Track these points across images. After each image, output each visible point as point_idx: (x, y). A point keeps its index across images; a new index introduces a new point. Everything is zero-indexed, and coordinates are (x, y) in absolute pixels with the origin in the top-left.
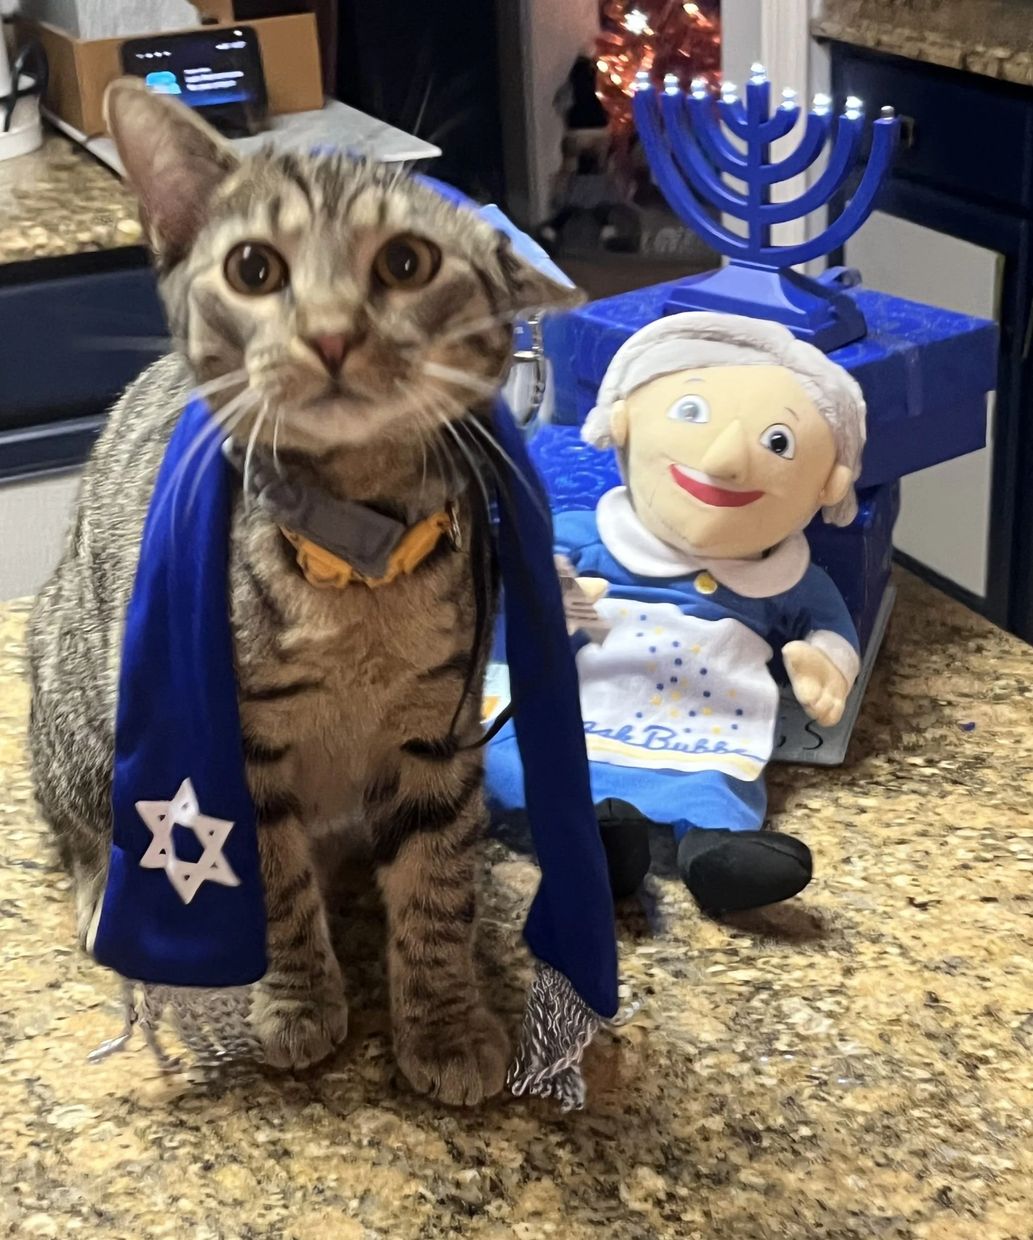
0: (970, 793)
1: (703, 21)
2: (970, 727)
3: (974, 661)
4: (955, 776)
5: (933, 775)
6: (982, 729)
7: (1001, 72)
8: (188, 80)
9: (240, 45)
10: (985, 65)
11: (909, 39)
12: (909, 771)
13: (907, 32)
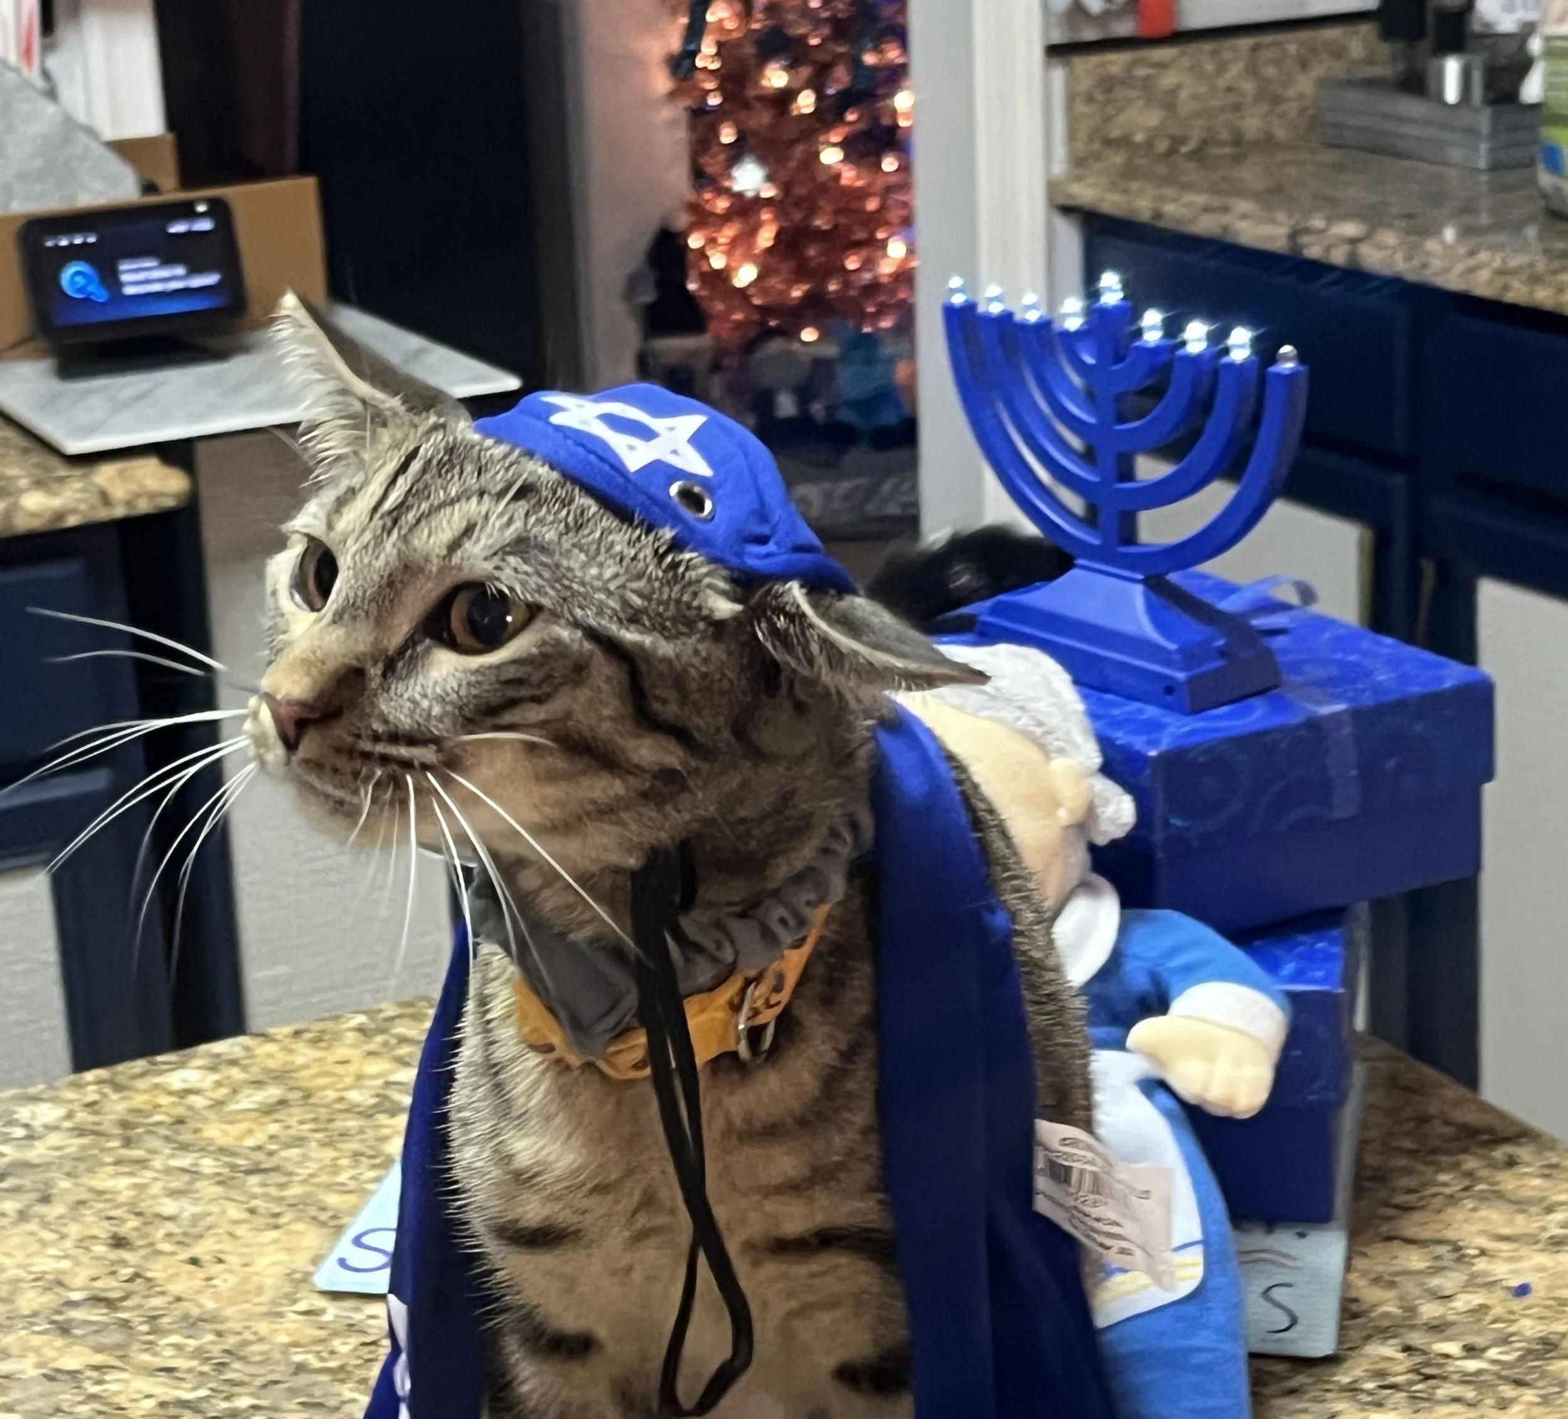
0: (1545, 1400)
1: (849, 176)
2: (1523, 1290)
3: (1508, 1181)
4: (1515, 1373)
5: (1480, 1372)
6: (1542, 1294)
7: (1353, 255)
8: (125, 278)
9: (205, 225)
10: (1329, 248)
11: (1207, 209)
12: (1441, 1365)
13: (1201, 199)
